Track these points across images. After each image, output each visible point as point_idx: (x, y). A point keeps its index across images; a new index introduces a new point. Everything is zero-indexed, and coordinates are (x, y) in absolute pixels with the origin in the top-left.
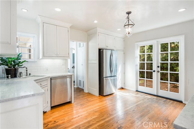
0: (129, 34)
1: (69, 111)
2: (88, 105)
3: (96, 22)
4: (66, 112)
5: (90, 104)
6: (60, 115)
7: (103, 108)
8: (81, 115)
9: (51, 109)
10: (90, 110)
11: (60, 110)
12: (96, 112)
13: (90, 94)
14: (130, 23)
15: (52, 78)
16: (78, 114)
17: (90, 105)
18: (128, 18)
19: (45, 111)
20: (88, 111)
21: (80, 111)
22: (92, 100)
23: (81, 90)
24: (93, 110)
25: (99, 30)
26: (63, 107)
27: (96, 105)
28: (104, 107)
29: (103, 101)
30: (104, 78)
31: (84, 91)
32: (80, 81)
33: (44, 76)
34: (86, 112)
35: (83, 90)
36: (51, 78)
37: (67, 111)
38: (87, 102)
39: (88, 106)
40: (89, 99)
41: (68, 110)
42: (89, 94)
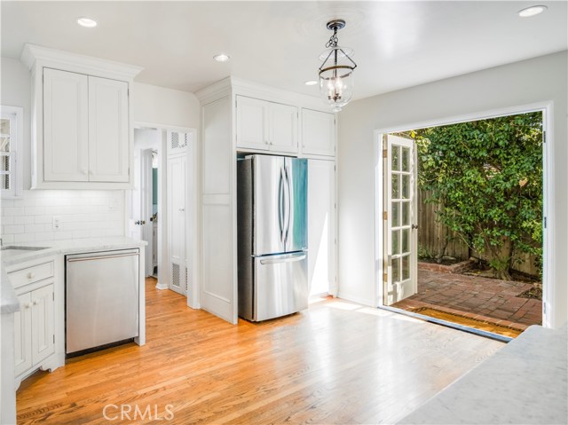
0: (335, 99)
1: (126, 374)
2: (194, 353)
3: (223, 58)
4: (115, 374)
5: (201, 351)
6: (92, 384)
7: (245, 365)
8: (165, 389)
9: (66, 364)
10: (198, 373)
11: (95, 367)
12: (217, 379)
13: (207, 312)
14: (342, 60)
15: (67, 257)
16: (155, 383)
17: (202, 355)
18: (334, 43)
19: (44, 369)
20: (190, 375)
21: (161, 373)
22: (209, 335)
23: (178, 301)
24: (210, 374)
25: (237, 85)
26: (108, 357)
27: (223, 354)
28: (250, 363)
29: (249, 340)
30: (257, 260)
31: (188, 304)
32: (176, 267)
33: (43, 248)
34: (184, 378)
35: (184, 298)
36: (65, 256)
37: (120, 372)
38: (193, 341)
39: (194, 356)
40: (201, 334)
41: (123, 367)
42: (204, 313)
